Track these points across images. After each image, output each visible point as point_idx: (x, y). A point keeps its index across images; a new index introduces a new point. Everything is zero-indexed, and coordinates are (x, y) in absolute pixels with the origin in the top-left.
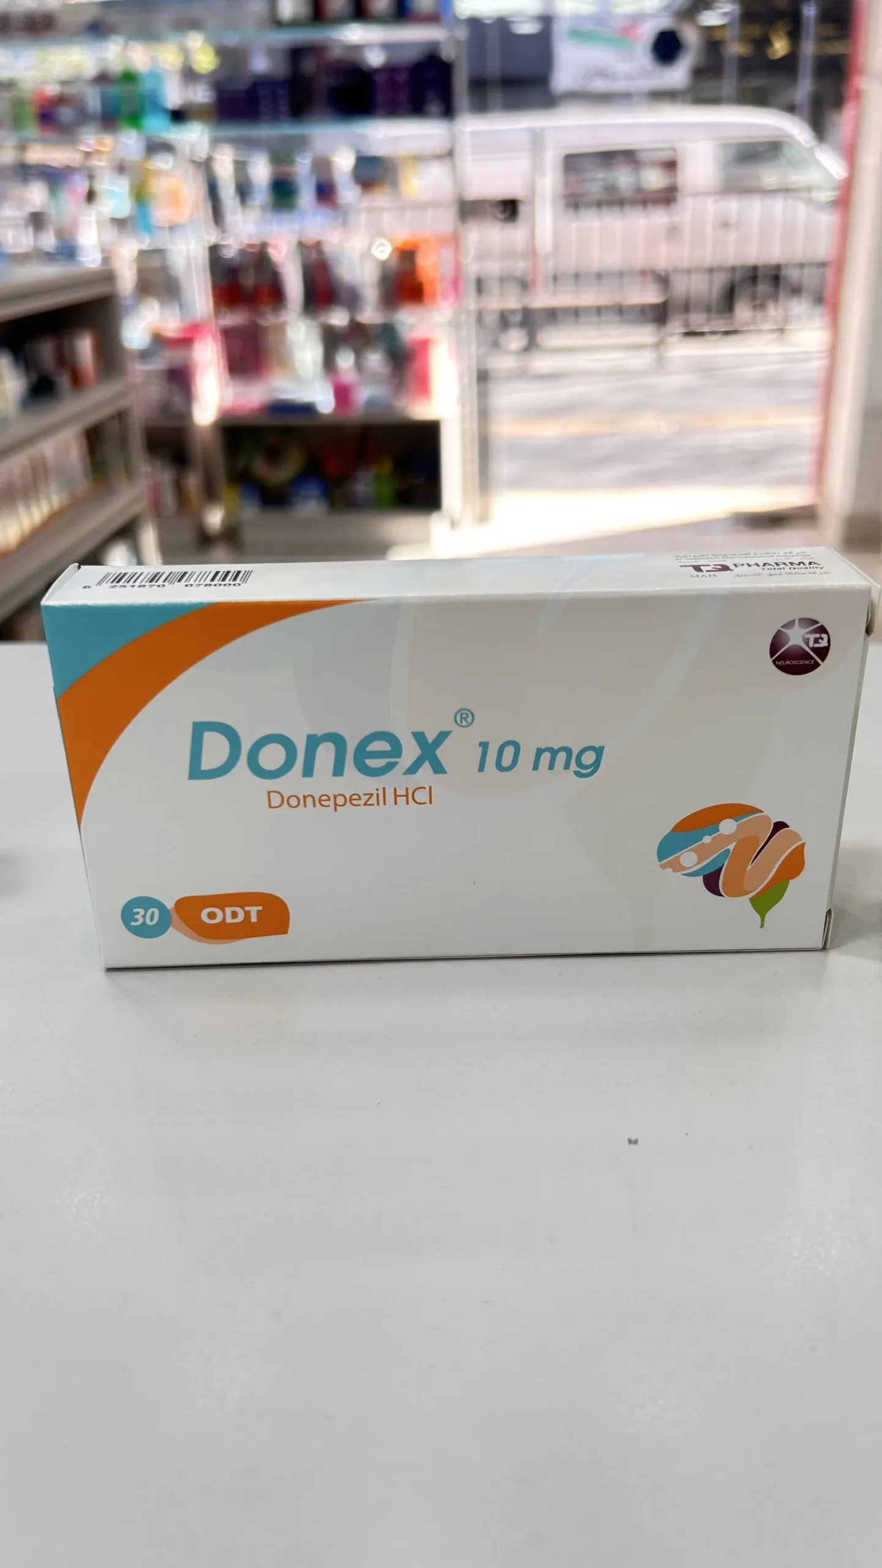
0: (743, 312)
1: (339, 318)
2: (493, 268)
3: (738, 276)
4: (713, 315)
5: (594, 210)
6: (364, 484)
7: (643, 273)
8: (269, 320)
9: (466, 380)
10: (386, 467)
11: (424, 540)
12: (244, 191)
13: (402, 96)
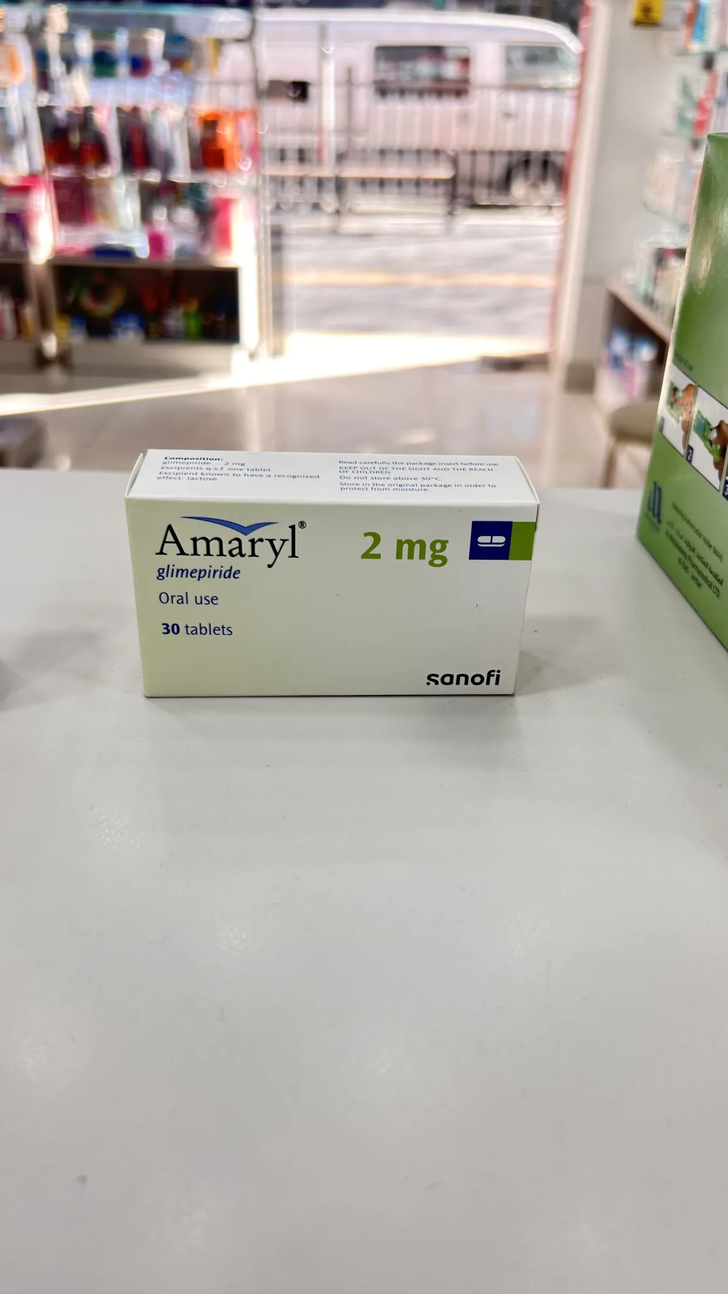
0: (519, 189)
1: (153, 177)
2: (292, 141)
3: (515, 159)
4: (494, 191)
5: (397, 96)
6: (175, 320)
7: (437, 152)
8: (92, 175)
9: (262, 235)
10: (194, 306)
11: (225, 369)
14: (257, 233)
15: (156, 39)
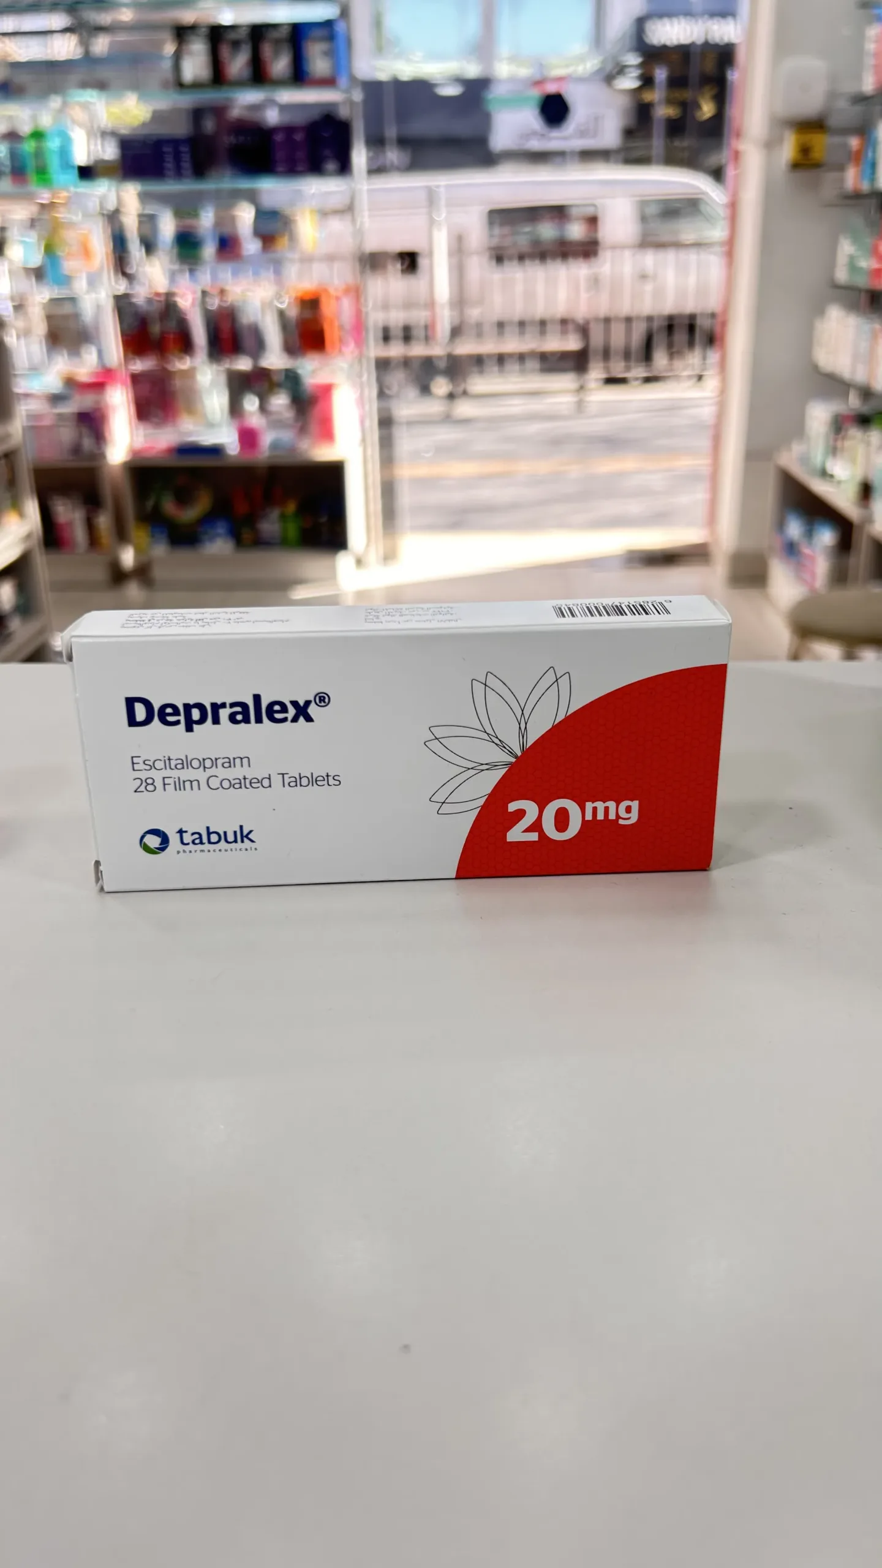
0: (660, 359)
1: (244, 364)
2: (396, 318)
3: (656, 325)
4: (633, 362)
5: (515, 262)
6: (270, 525)
7: (564, 322)
8: (176, 365)
10: (291, 507)
11: (330, 576)
12: (148, 243)
13: (300, 154)
14: (363, 420)
15: (245, 216)
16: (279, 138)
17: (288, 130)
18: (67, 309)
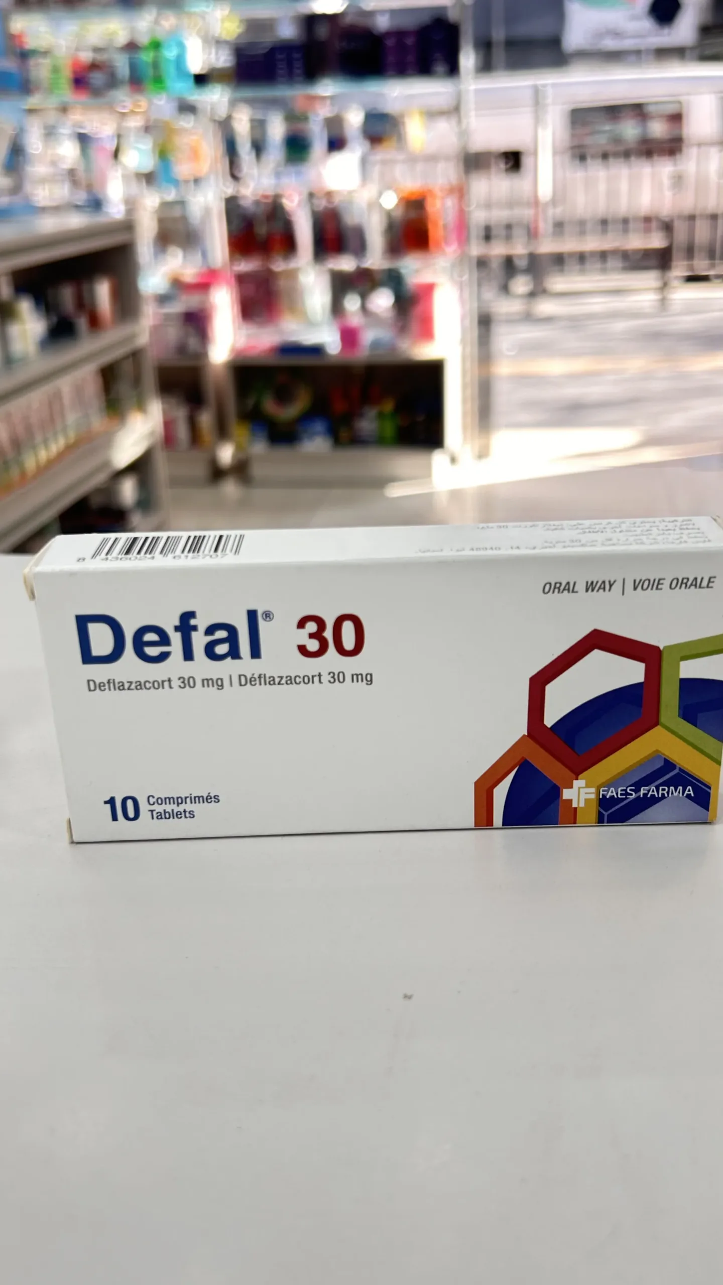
1: (346, 264)
2: (499, 215)
4: (716, 259)
5: (600, 160)
6: (368, 422)
7: (647, 220)
9: (467, 322)
10: (388, 406)
11: (428, 474)
12: (258, 147)
13: (410, 58)
14: (463, 319)
15: (354, 119)
16: (390, 42)
17: (399, 34)
18: (177, 212)
